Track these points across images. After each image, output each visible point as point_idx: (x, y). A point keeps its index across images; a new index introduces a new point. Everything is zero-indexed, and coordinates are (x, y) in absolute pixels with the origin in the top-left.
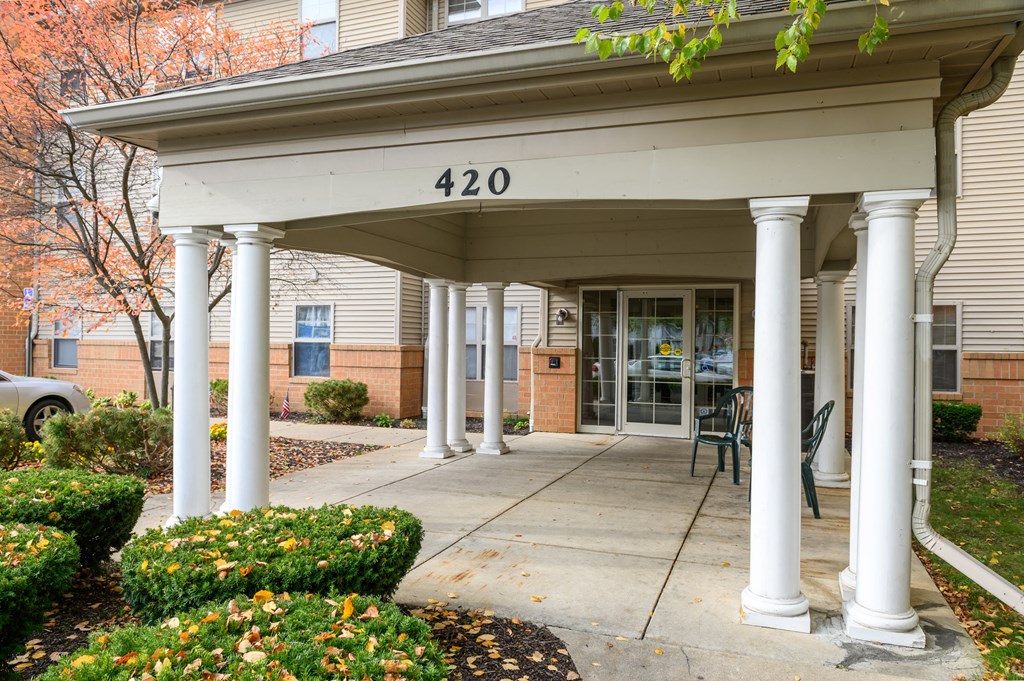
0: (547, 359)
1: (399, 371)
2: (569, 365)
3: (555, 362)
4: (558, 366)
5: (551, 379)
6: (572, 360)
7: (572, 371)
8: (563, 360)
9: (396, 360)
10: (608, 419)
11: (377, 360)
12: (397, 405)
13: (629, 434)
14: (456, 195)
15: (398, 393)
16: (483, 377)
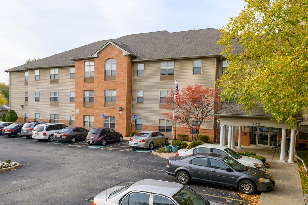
0: (244, 133)
1: (213, 134)
2: (248, 134)
3: (245, 134)
4: (246, 134)
5: (244, 137)
6: (249, 134)
7: (248, 135)
8: (247, 133)
9: (213, 132)
10: (255, 143)
11: (209, 131)
12: (213, 140)
13: (258, 146)
14: (255, 125)
15: (213, 138)
16: (228, 135)
